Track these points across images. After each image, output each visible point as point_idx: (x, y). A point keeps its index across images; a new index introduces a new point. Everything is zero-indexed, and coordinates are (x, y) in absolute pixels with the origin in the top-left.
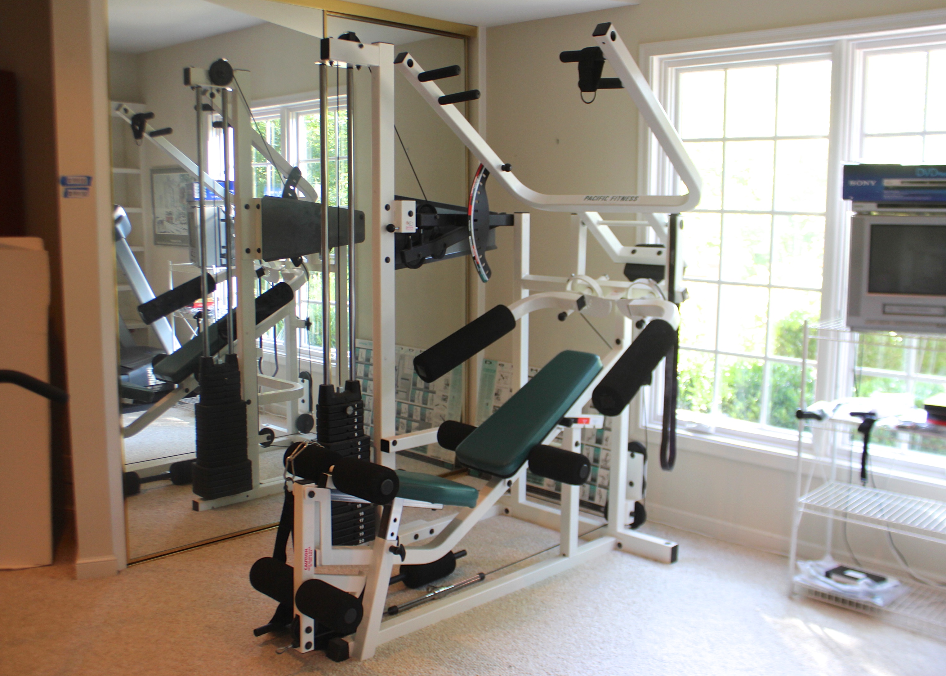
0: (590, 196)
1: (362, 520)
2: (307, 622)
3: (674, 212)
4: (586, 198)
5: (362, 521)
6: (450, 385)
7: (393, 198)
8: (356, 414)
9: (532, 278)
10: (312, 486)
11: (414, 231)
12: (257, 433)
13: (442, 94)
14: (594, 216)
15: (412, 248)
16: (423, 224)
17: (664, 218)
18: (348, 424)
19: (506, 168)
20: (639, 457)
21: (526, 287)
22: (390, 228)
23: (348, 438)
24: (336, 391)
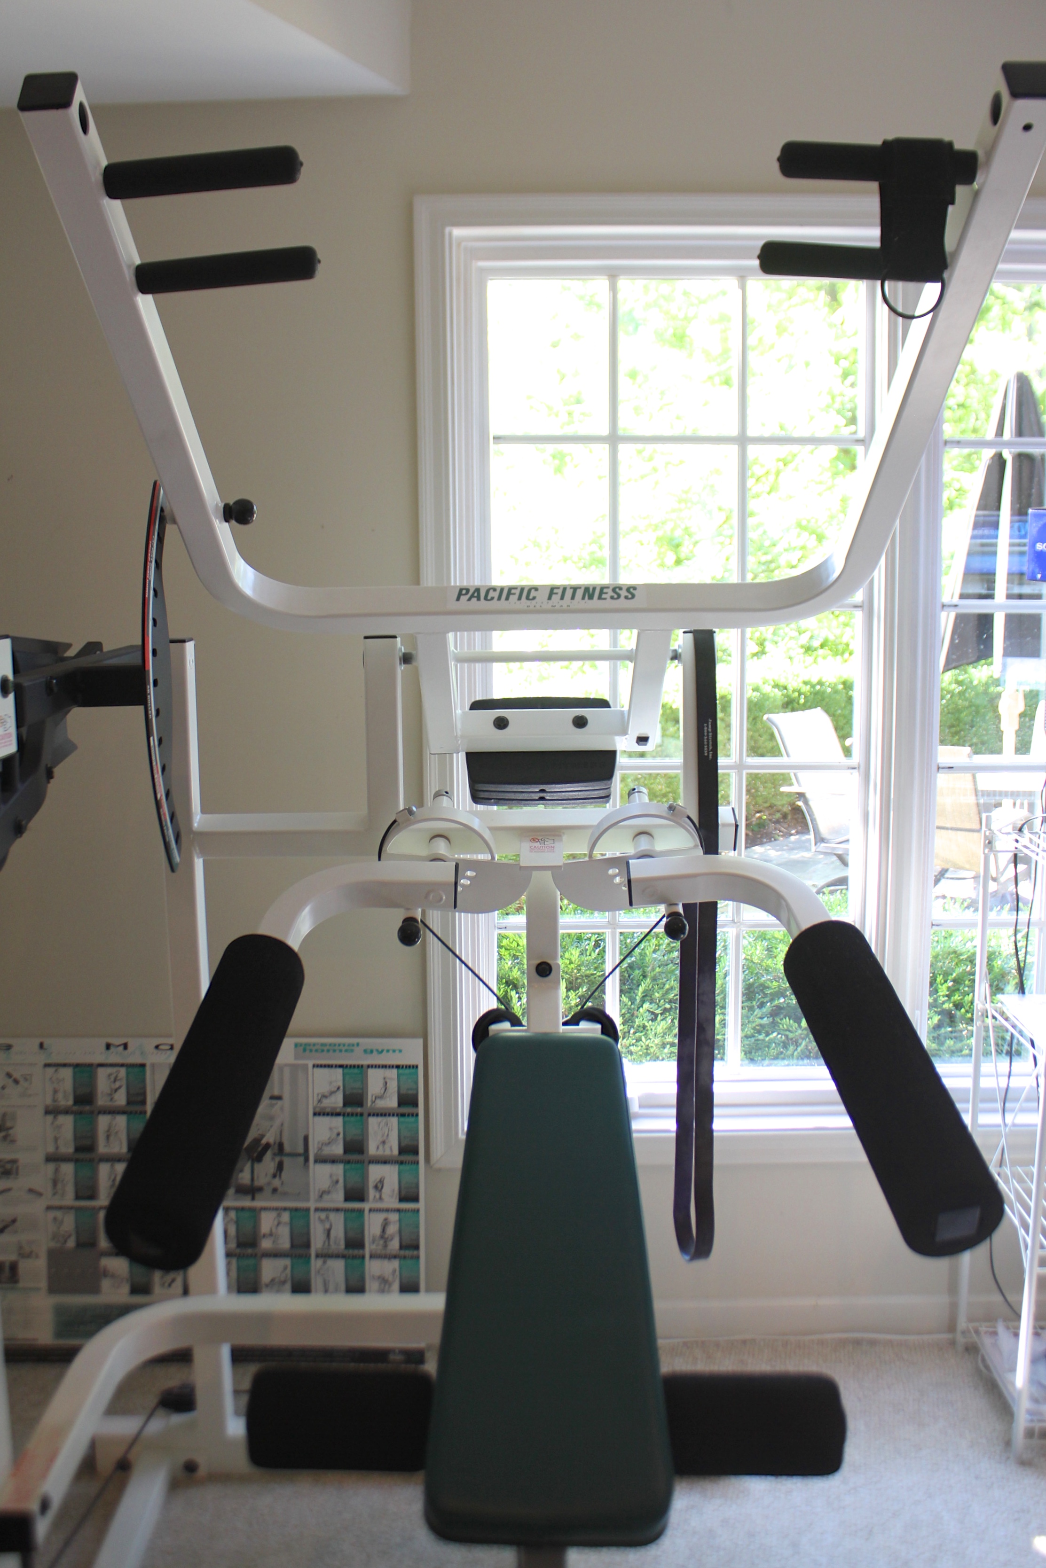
4: (462, 593)
13: (137, 258)
19: (234, 514)
21: (199, 853)
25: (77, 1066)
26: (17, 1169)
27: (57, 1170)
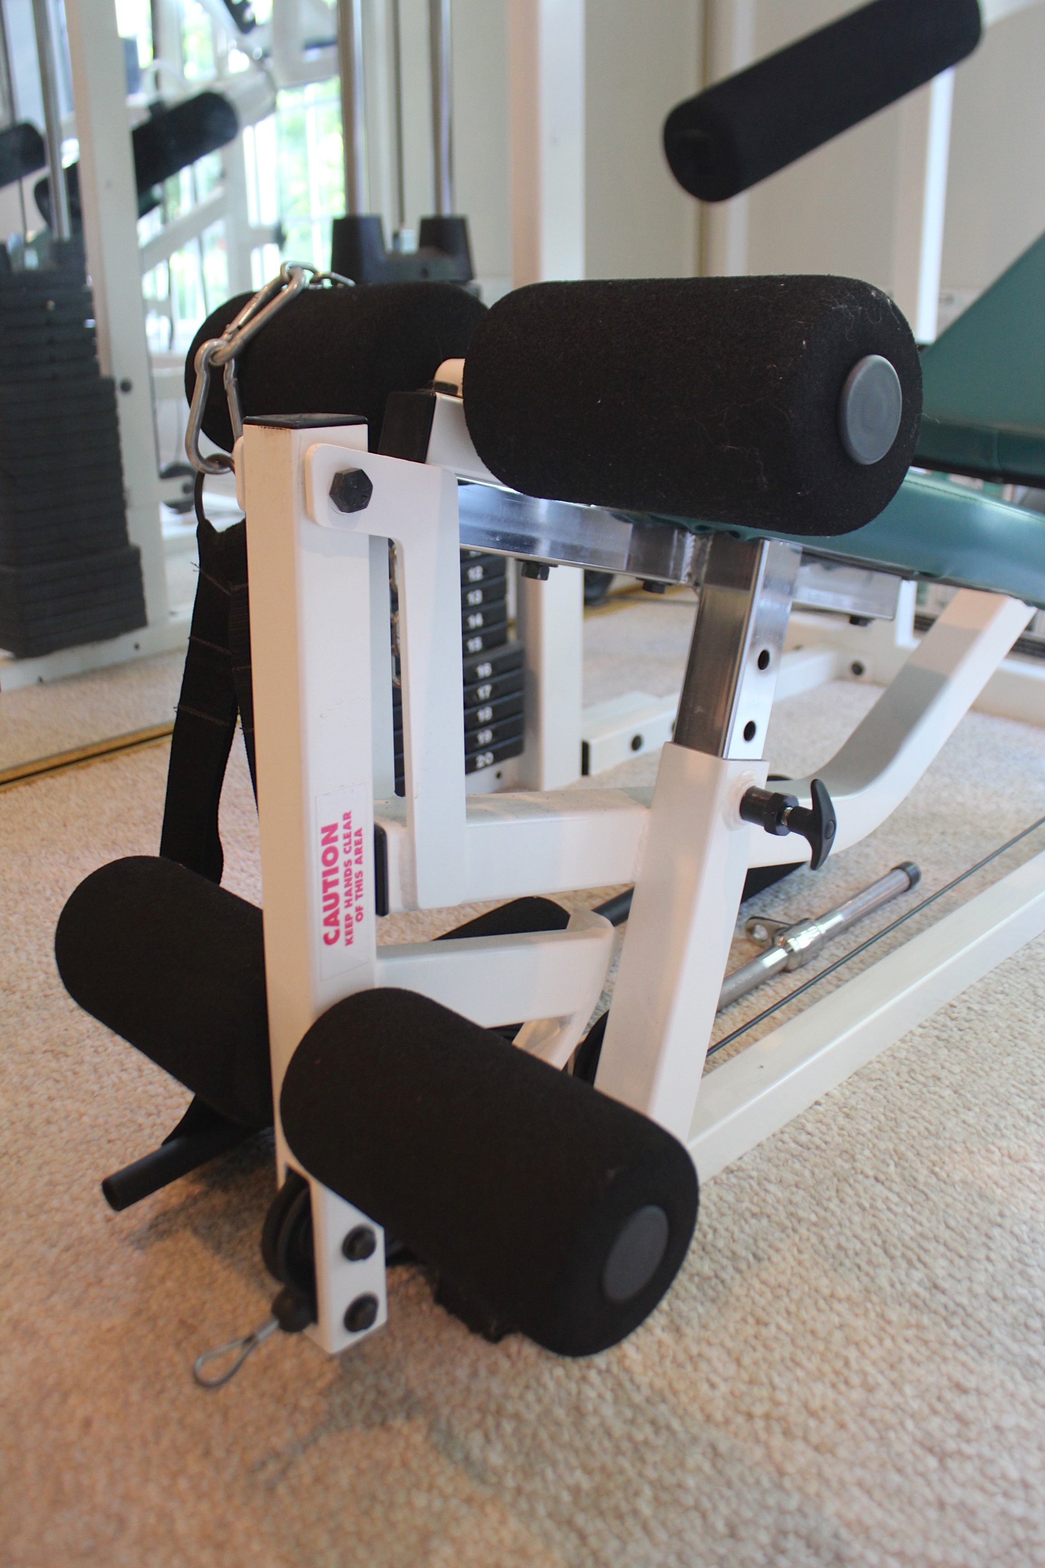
1: (484, 692)
5: (488, 694)
12: (155, 476)
24: (389, 245)
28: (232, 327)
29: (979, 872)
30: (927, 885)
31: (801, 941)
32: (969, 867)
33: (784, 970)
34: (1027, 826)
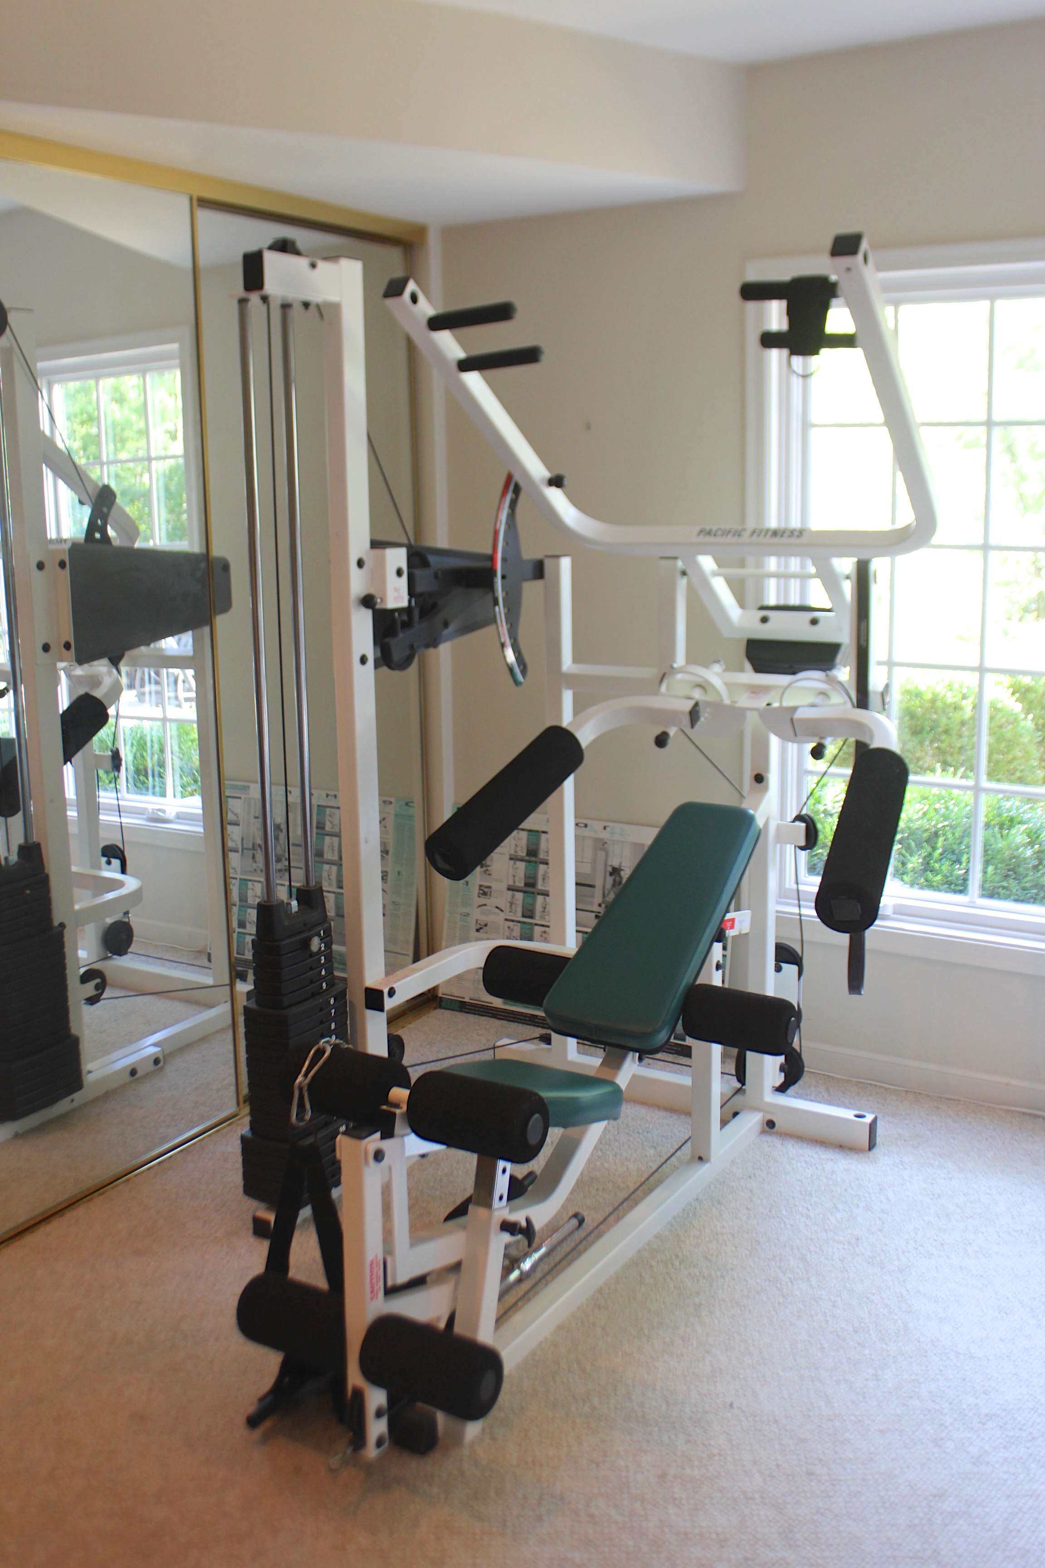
0: (708, 528)
2: (376, 1398)
3: (864, 557)
4: (702, 531)
6: (390, 853)
7: (368, 545)
8: (323, 949)
9: (577, 669)
10: (374, 1141)
11: (405, 604)
12: (78, 981)
13: (461, 355)
14: (707, 563)
15: (401, 635)
16: (419, 589)
17: (845, 565)
18: (311, 969)
19: (556, 482)
20: (790, 969)
21: (569, 687)
22: (368, 601)
23: (313, 995)
24: (287, 911)
25: (530, 831)
26: (491, 892)
27: (513, 897)
28: (304, 1069)
29: (616, 1212)
30: (589, 1223)
31: (527, 1265)
32: (611, 1209)
33: (520, 1280)
34: (643, 1179)
